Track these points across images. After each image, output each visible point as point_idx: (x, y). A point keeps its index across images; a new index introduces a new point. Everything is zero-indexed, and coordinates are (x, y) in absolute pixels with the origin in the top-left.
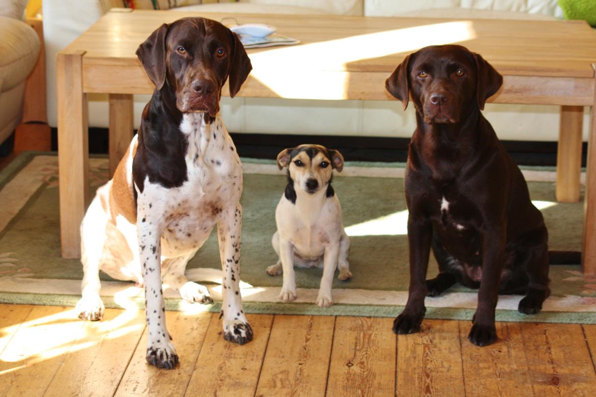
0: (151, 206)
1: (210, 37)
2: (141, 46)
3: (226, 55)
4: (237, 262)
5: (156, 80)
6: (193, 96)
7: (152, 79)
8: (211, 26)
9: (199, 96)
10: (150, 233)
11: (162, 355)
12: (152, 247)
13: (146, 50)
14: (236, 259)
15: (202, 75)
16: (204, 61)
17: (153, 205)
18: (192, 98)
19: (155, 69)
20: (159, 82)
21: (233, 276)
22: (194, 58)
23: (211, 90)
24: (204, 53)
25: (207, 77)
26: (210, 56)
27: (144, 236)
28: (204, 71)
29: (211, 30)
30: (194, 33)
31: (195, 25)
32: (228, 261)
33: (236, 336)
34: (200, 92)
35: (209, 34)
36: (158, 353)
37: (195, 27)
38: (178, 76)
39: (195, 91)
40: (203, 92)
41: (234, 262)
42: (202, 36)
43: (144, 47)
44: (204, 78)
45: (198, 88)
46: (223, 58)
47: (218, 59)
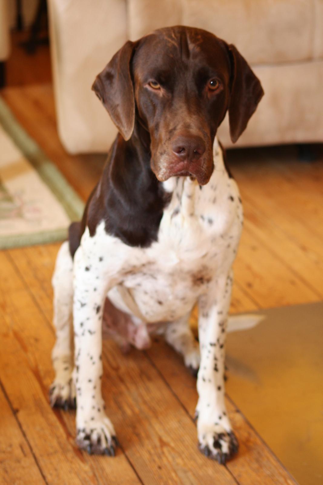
0: (101, 259)
1: (197, 61)
2: (99, 77)
3: (222, 88)
4: (222, 347)
5: (123, 126)
6: (173, 161)
7: (117, 124)
8: (198, 43)
9: (183, 161)
10: (95, 290)
11: (99, 440)
12: (96, 307)
13: (107, 83)
14: (221, 342)
15: (187, 127)
16: (187, 101)
17: (105, 259)
18: (172, 163)
19: (120, 110)
20: (126, 129)
21: (216, 365)
22: (173, 97)
23: (200, 151)
24: (189, 88)
25: (194, 130)
26: (197, 92)
27: (87, 291)
28: (188, 120)
29: (197, 50)
30: (171, 56)
31: (173, 42)
32: (212, 345)
33: (215, 451)
34: (183, 154)
35: (195, 56)
36: (94, 437)
37: (173, 45)
38: (151, 124)
39: (177, 154)
40: (188, 155)
41: (218, 347)
42: (184, 58)
43: (103, 78)
44: (189, 132)
45: (180, 150)
46: (217, 92)
47: (209, 95)
